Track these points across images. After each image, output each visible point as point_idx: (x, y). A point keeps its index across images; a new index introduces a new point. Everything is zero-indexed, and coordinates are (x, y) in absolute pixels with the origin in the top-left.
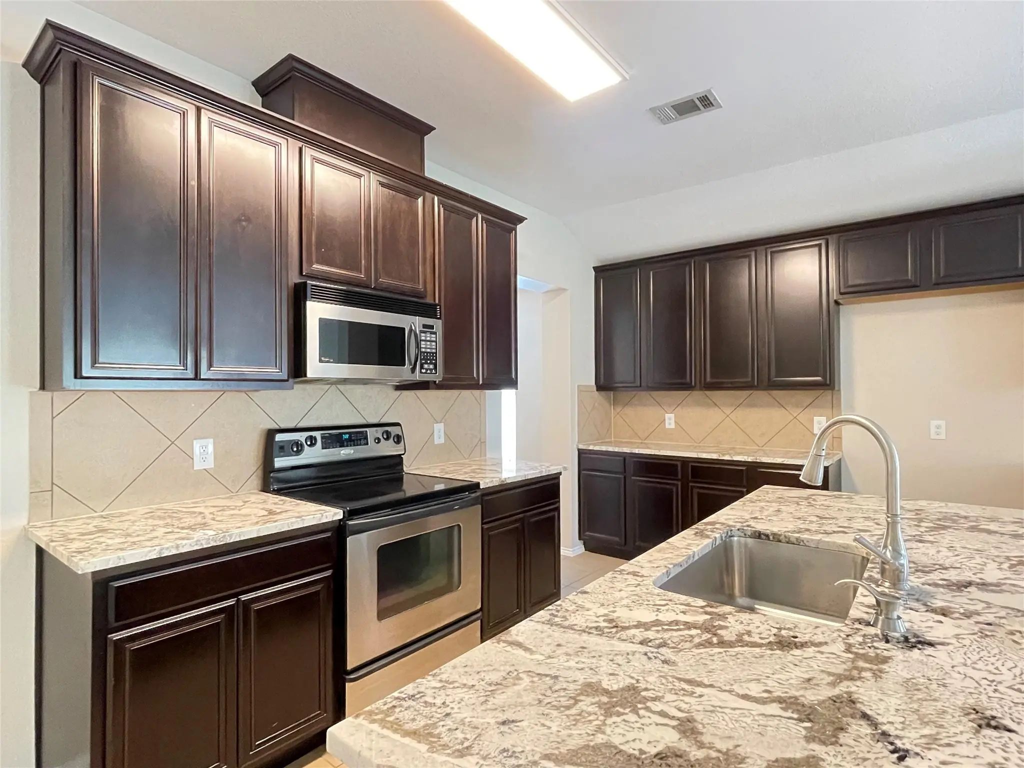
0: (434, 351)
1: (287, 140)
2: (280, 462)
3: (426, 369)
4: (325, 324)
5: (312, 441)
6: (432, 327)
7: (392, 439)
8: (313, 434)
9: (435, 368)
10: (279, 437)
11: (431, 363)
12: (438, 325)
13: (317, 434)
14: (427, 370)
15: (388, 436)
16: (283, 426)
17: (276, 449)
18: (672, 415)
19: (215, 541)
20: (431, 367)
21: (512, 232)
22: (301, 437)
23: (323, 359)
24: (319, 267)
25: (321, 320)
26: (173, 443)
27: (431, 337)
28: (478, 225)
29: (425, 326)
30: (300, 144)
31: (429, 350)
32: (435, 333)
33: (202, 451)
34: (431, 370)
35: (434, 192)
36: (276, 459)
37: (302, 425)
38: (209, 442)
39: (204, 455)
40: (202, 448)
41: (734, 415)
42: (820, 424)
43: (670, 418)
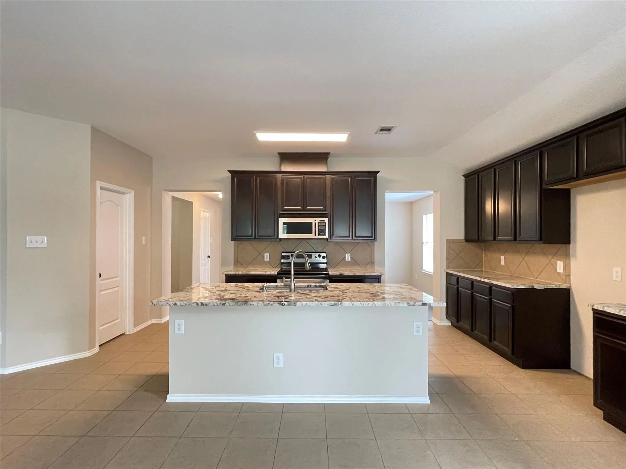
0: (324, 228)
1: (278, 175)
6: (324, 221)
7: (322, 257)
8: (292, 254)
10: (283, 254)
12: (326, 220)
14: (321, 235)
15: (320, 256)
17: (283, 257)
18: (503, 257)
22: (290, 254)
23: (285, 233)
24: (286, 208)
25: (283, 222)
26: (260, 254)
27: (322, 224)
28: (352, 180)
29: (321, 221)
30: (281, 175)
32: (325, 223)
34: (323, 235)
35: (330, 174)
36: (282, 260)
38: (268, 254)
39: (267, 258)
40: (267, 256)
41: (527, 258)
42: (560, 266)
43: (502, 258)
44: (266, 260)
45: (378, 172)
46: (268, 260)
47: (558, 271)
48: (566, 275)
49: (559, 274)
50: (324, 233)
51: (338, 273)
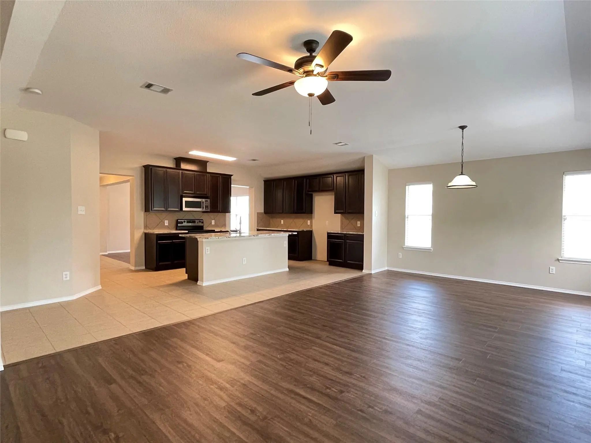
0: (208, 205)
2: (179, 225)
7: (201, 222)
13: (186, 221)
16: (180, 219)
17: (178, 223)
21: (230, 178)
22: (183, 221)
23: (185, 207)
24: (186, 192)
25: (185, 201)
26: (162, 221)
28: (220, 178)
30: (182, 171)
32: (208, 202)
34: (207, 209)
35: (209, 174)
37: (183, 219)
38: (167, 221)
39: (166, 223)
40: (166, 222)
41: (294, 220)
42: (308, 222)
43: (282, 221)
44: (166, 225)
45: (232, 175)
46: (167, 225)
48: (311, 225)
49: (308, 225)
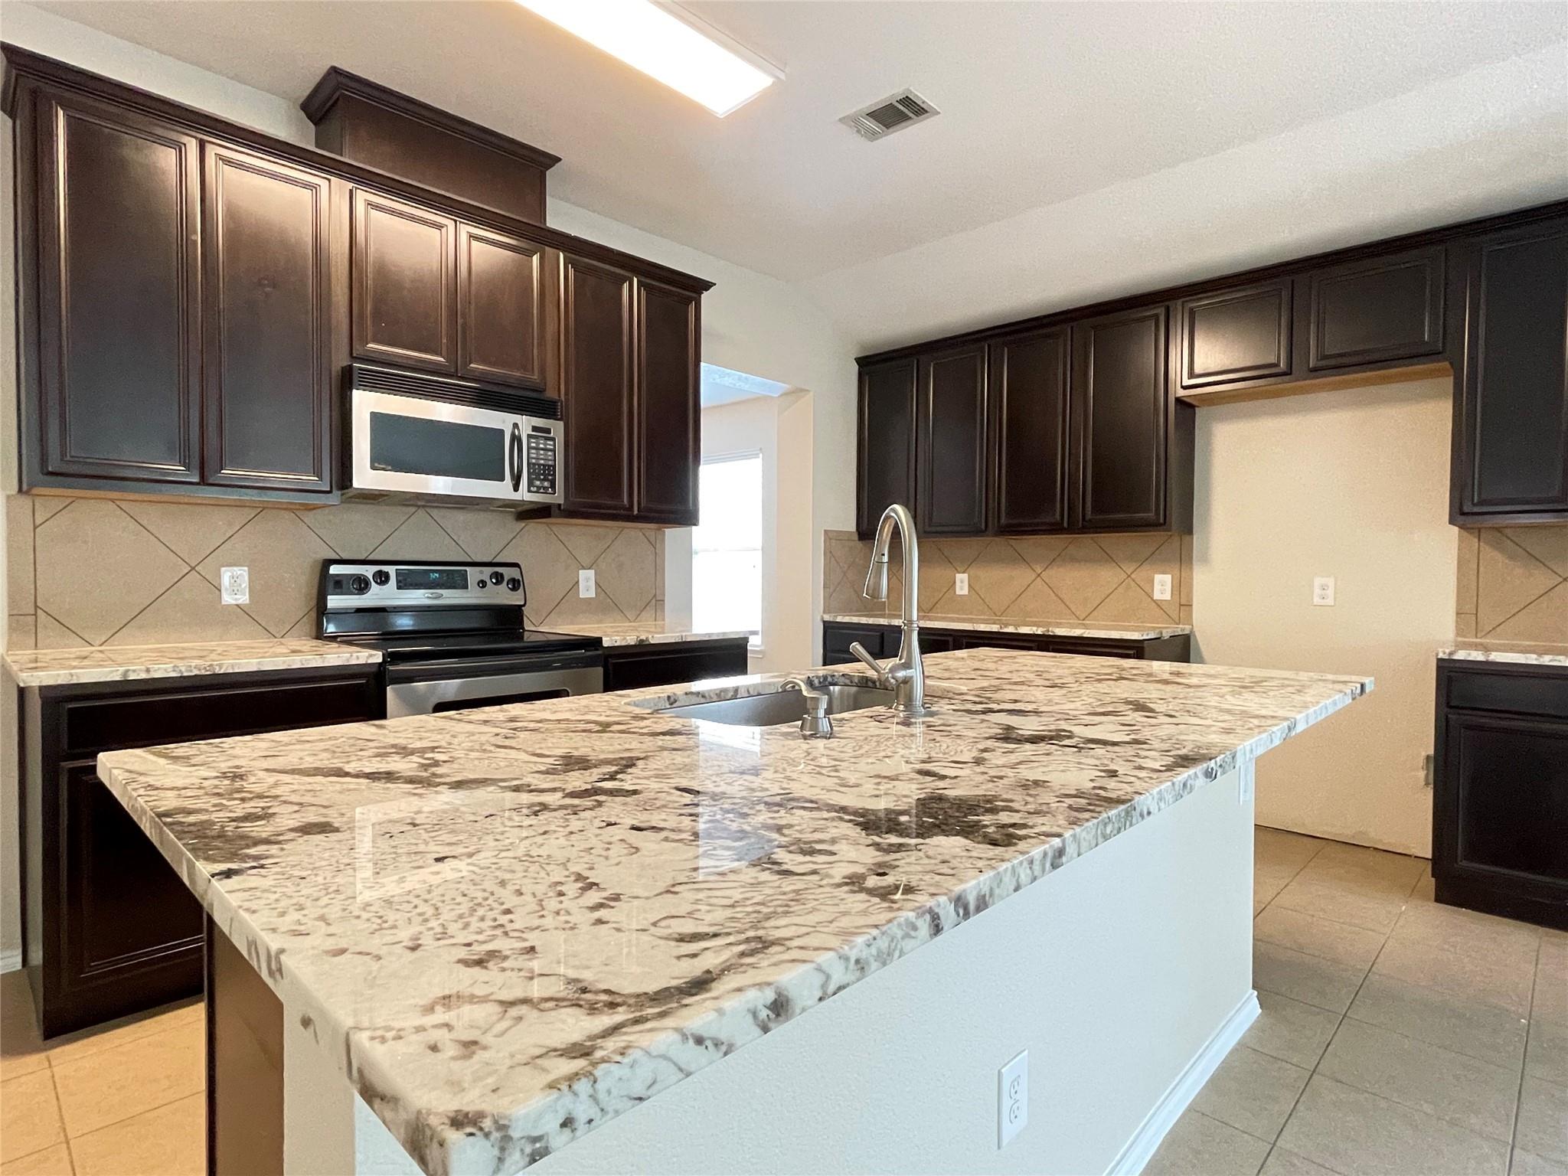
0: (550, 463)
1: (329, 180)
2: (336, 602)
3: (537, 487)
4: (378, 420)
5: (382, 578)
6: (548, 431)
7: (505, 582)
8: (385, 568)
9: (553, 486)
10: (334, 570)
11: (545, 480)
12: (557, 428)
13: (391, 570)
14: (539, 488)
15: (499, 578)
16: (345, 556)
18: (965, 576)
19: (200, 670)
20: (546, 484)
21: (691, 302)
22: (369, 571)
23: (376, 465)
24: (376, 347)
25: (372, 413)
26: (193, 568)
27: (545, 444)
28: (631, 293)
29: (535, 429)
30: (351, 185)
31: (542, 462)
32: (553, 439)
33: (233, 581)
34: (547, 488)
35: (557, 247)
36: (329, 597)
37: (372, 557)
38: (243, 571)
39: (235, 588)
41: (1048, 575)
42: (1162, 585)
47: (1157, 596)
48: (1181, 605)
49: (1158, 604)
50: (548, 480)
51: (631, 640)
